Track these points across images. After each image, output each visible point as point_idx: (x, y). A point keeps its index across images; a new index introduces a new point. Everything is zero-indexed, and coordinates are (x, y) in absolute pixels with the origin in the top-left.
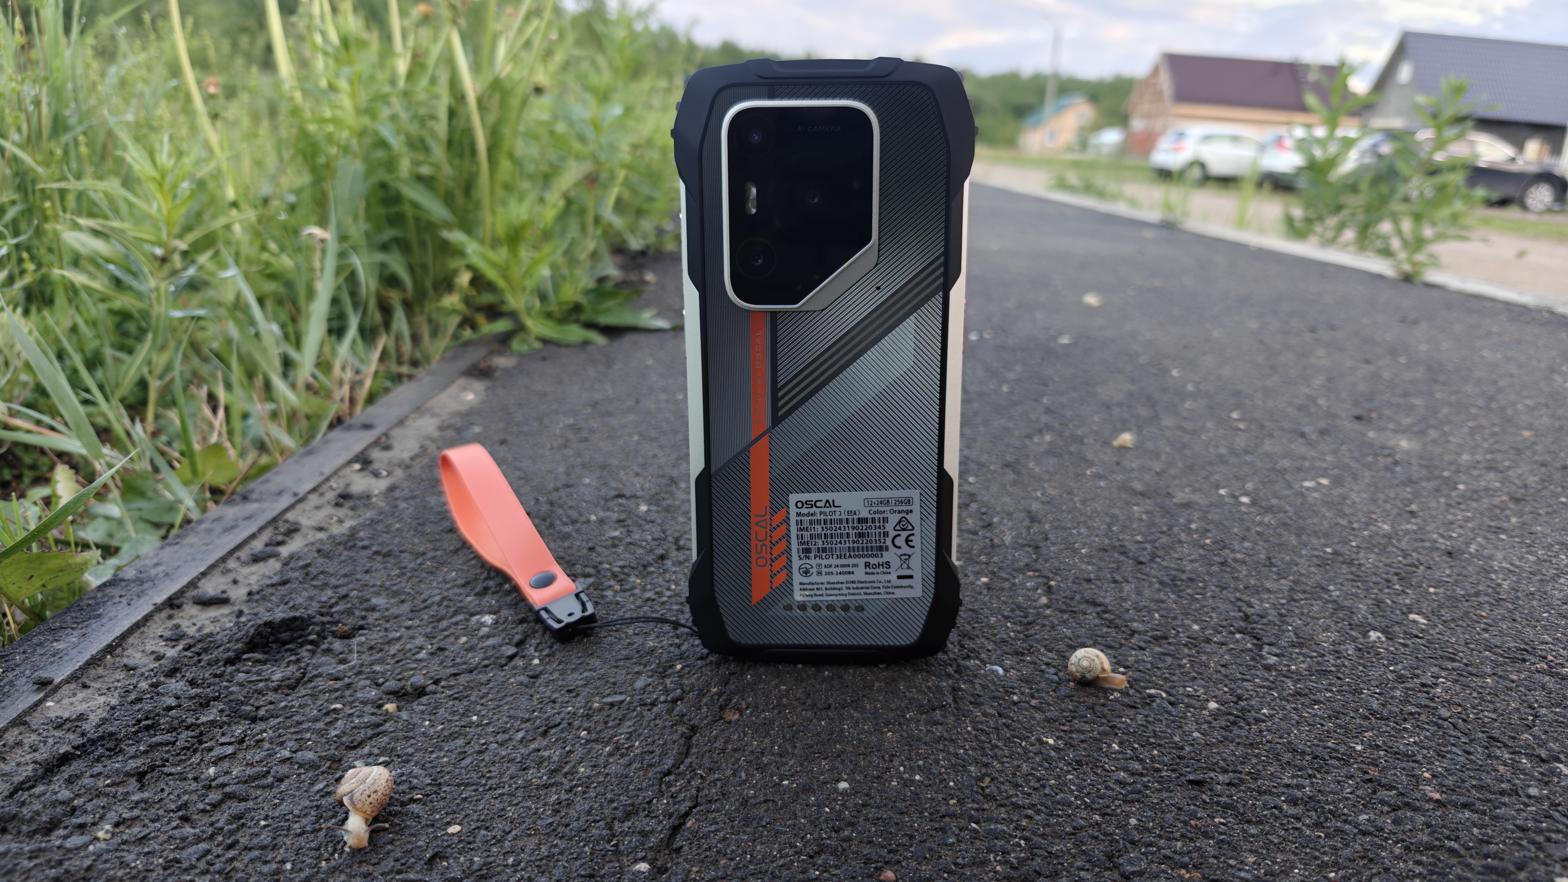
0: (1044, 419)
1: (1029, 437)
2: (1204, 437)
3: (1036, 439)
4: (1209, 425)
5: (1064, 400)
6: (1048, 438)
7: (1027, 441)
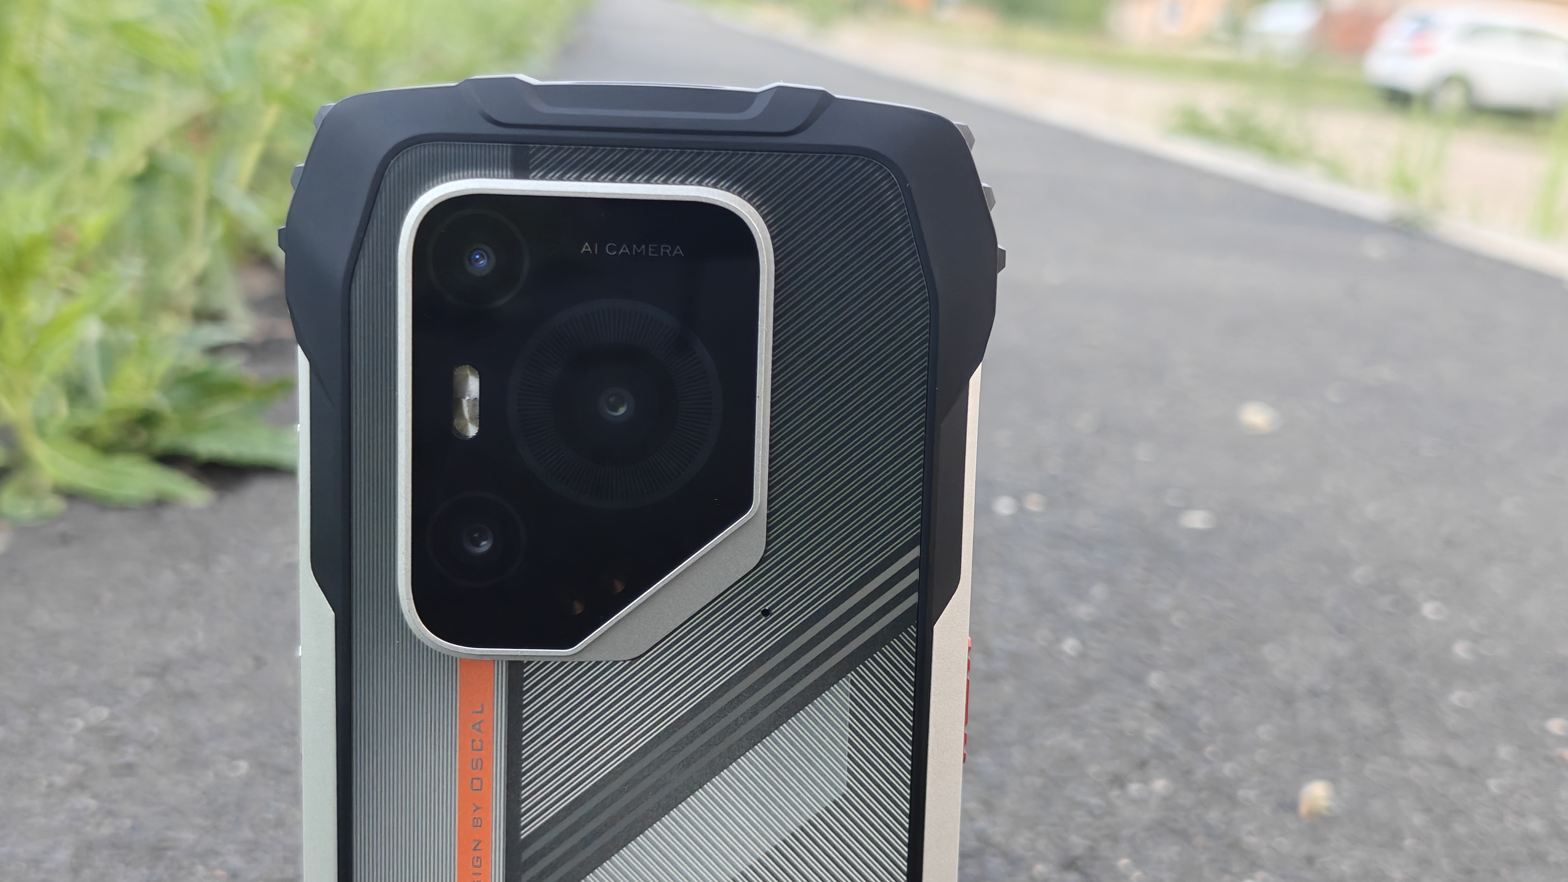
0: (1153, 730)
1: (1119, 781)
2: (1493, 785)
3: (1134, 788)
4: (1504, 752)
5: (1193, 678)
6: (1160, 785)
7: (1115, 793)
